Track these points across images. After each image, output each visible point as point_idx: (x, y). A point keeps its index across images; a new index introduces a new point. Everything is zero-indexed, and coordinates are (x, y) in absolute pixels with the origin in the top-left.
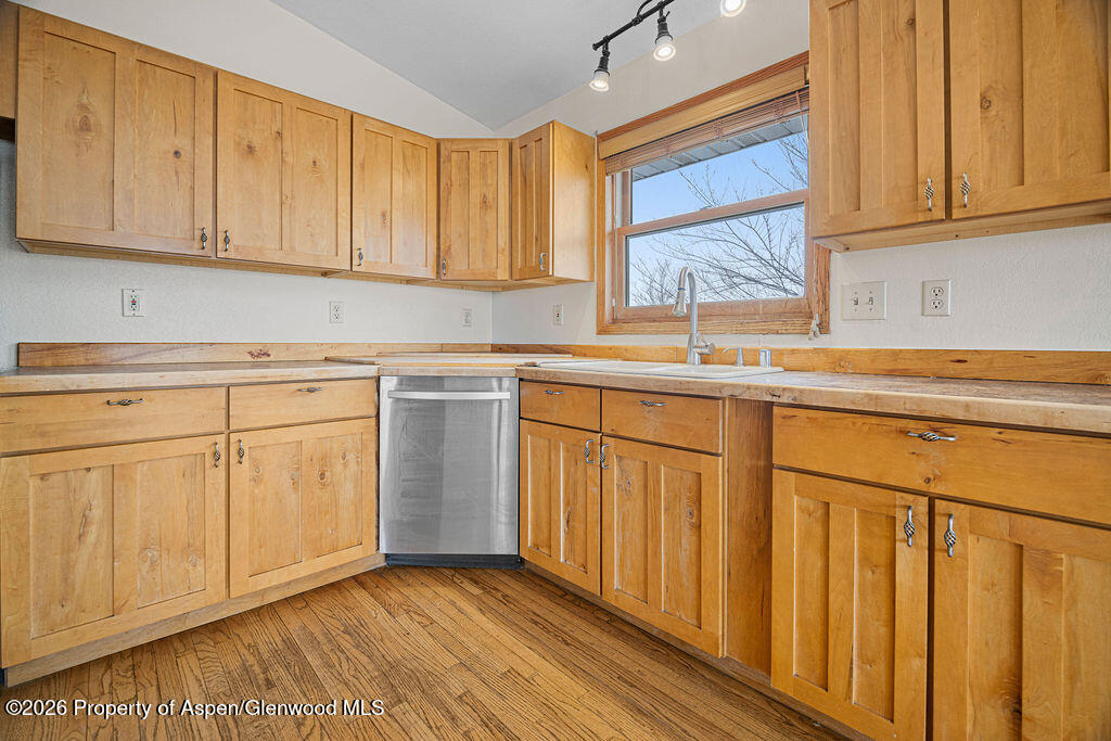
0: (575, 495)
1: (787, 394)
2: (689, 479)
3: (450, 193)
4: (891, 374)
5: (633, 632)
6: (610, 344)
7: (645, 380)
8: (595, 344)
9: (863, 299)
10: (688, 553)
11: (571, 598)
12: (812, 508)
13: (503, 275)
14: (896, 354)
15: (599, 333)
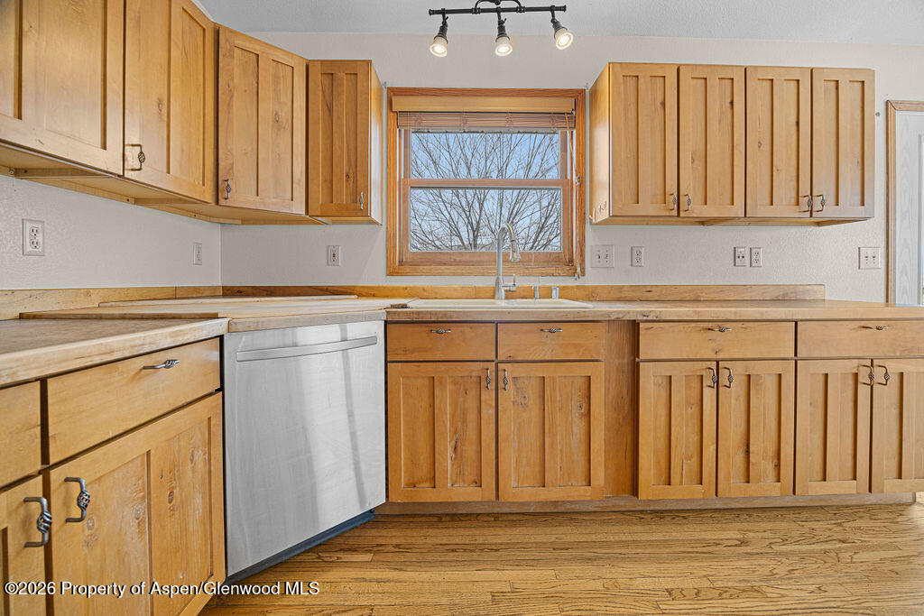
0: (464, 422)
1: (652, 314)
2: (581, 383)
3: (232, 96)
4: (619, 300)
5: (518, 517)
6: (405, 285)
7: (547, 313)
8: (385, 285)
9: (603, 256)
10: (578, 436)
11: (448, 518)
12: (660, 381)
13: (299, 209)
14: (621, 288)
15: (390, 274)
